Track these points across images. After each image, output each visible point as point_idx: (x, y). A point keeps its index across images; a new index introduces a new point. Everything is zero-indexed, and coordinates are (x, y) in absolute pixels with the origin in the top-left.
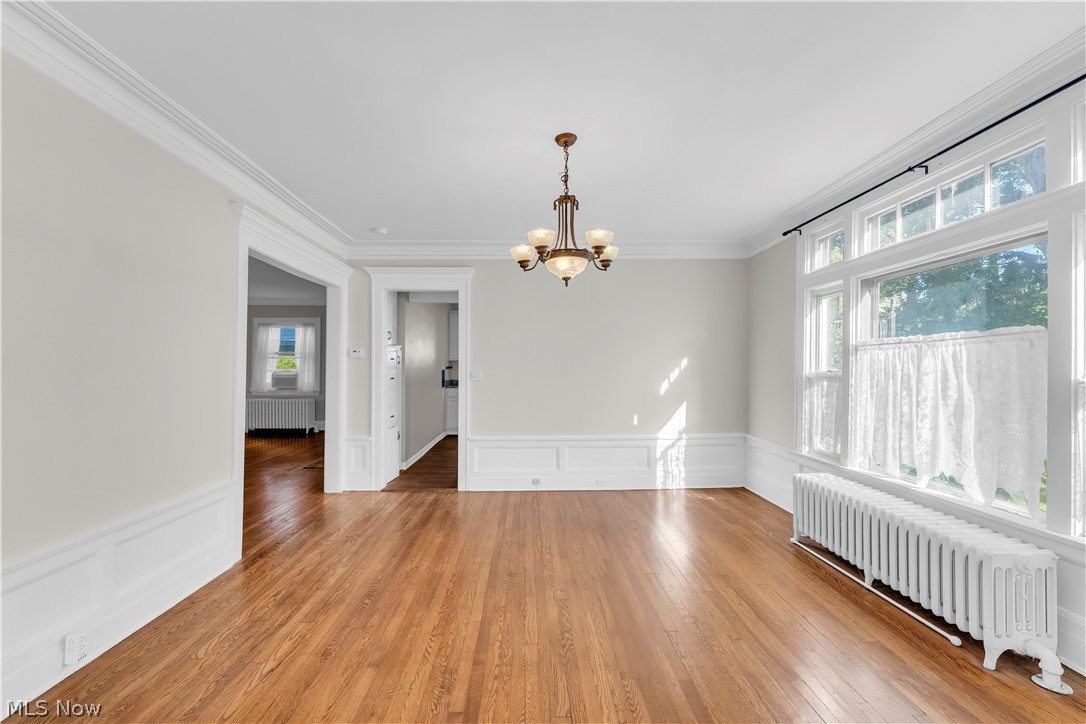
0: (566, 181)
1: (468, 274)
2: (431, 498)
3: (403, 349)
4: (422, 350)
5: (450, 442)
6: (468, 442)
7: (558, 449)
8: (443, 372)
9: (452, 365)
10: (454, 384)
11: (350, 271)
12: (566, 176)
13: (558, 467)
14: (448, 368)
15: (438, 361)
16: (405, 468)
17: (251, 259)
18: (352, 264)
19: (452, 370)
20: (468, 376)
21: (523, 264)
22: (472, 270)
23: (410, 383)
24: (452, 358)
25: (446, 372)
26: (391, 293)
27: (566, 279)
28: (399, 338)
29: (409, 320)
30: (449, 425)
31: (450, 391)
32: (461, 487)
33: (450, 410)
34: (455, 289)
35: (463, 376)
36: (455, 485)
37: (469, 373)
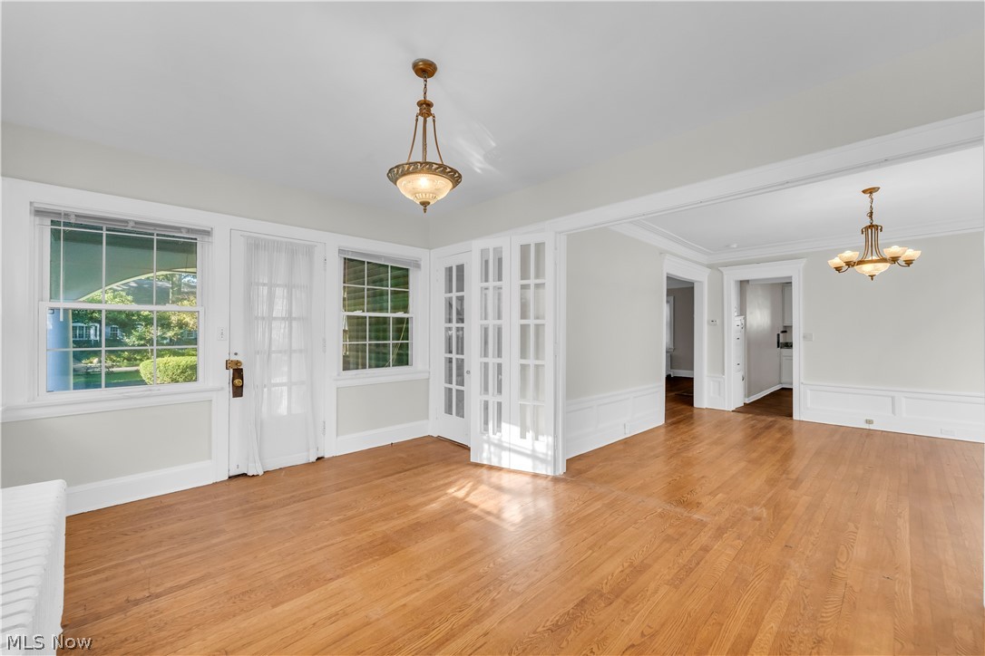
0: (871, 216)
1: (802, 263)
2: (771, 419)
3: (745, 319)
4: (760, 318)
5: (787, 393)
6: (802, 386)
7: (893, 398)
8: (778, 335)
9: (786, 330)
10: (789, 345)
11: (709, 270)
12: (871, 213)
13: (893, 412)
14: (783, 332)
15: (773, 327)
16: (748, 401)
17: (667, 277)
18: (710, 266)
19: (787, 334)
20: (802, 339)
21: (838, 269)
22: (804, 261)
23: (752, 344)
24: (787, 324)
25: (781, 335)
26: (736, 281)
27: (872, 276)
28: (742, 311)
29: (750, 297)
30: (784, 379)
31: (785, 351)
32: (796, 416)
33: (784, 367)
34: (789, 275)
35: (797, 337)
36: (790, 415)
37: (802, 335)
